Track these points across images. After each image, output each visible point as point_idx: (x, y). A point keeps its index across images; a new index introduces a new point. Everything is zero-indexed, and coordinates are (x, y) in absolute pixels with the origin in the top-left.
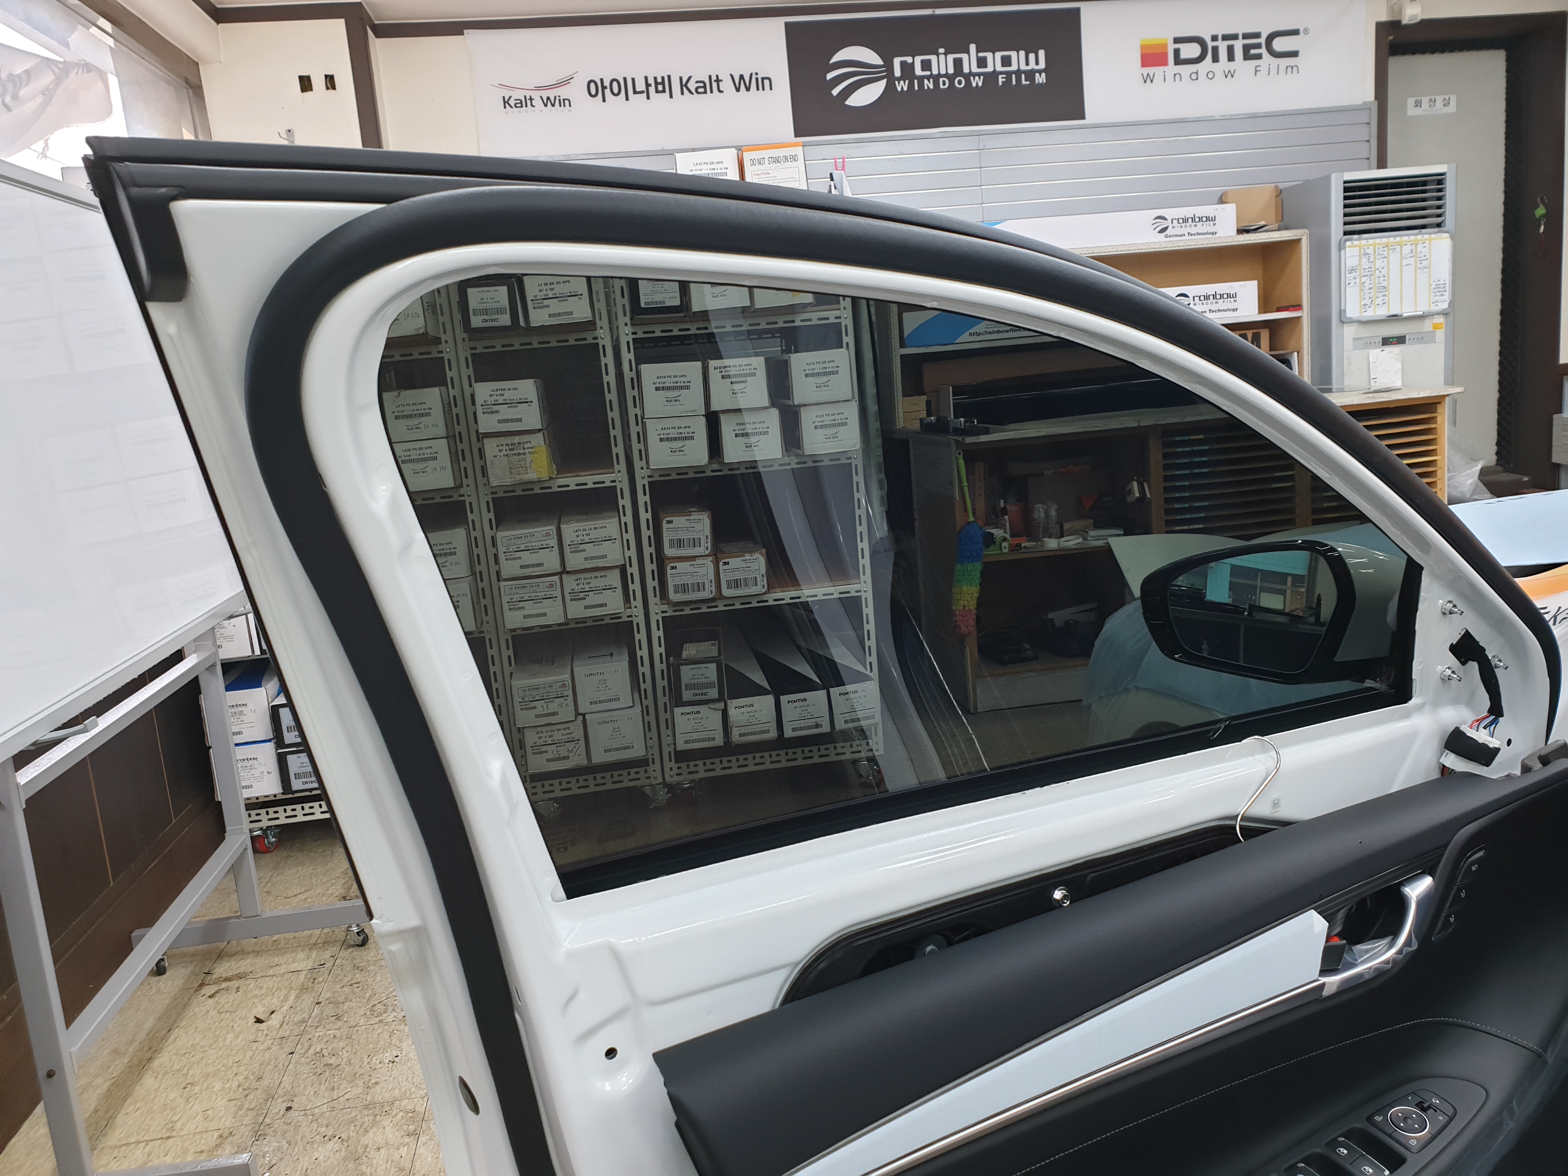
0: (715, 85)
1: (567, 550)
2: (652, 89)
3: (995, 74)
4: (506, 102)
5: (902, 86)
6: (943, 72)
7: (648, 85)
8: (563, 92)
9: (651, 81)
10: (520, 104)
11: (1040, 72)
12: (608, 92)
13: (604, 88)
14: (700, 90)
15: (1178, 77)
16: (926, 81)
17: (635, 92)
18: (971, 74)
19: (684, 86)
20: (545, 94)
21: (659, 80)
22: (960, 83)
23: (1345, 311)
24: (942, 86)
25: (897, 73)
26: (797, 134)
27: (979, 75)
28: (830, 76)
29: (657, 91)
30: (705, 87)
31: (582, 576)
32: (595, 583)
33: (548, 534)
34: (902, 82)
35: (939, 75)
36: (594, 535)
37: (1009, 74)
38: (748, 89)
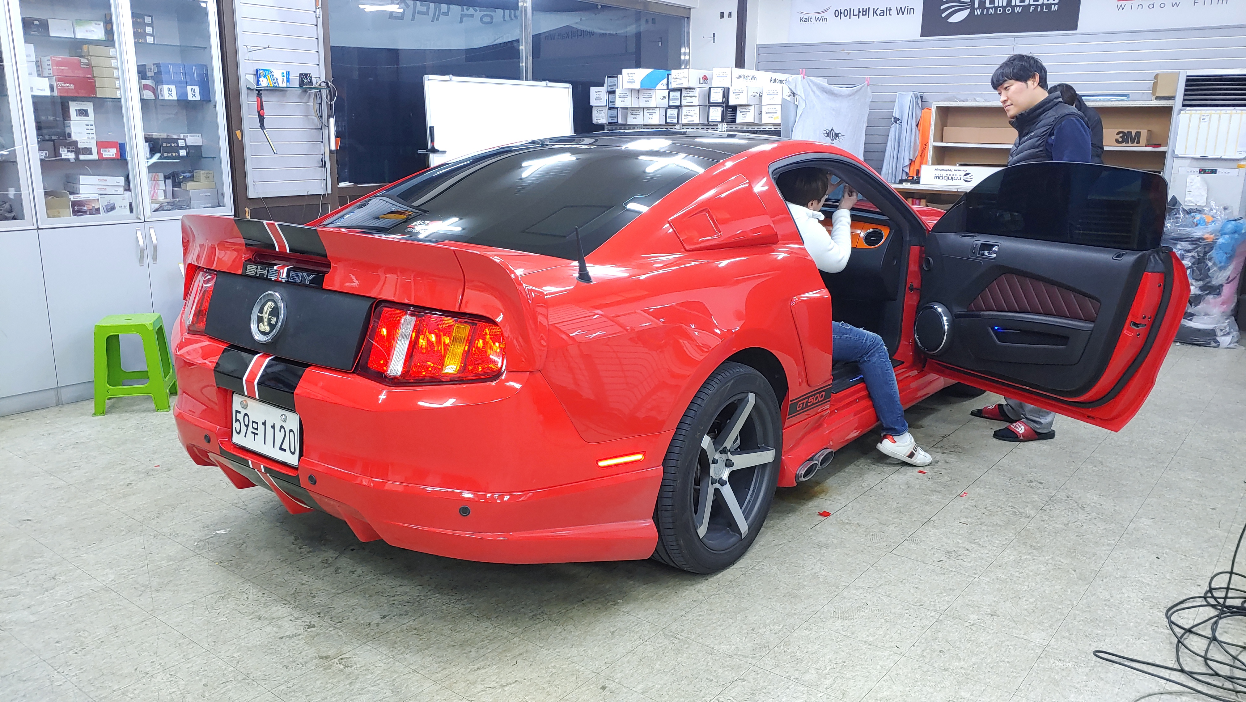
0: (888, 12)
2: (861, 14)
3: (1029, 5)
4: (801, 19)
5: (977, 12)
6: (1001, 5)
7: (859, 12)
8: (824, 15)
9: (861, 10)
10: (806, 20)
11: (1055, 4)
12: (842, 15)
13: (841, 13)
14: (882, 14)
15: (1140, 7)
16: (990, 10)
17: (854, 15)
18: (1016, 6)
19: (875, 12)
20: (817, 16)
21: (865, 10)
22: (1009, 11)
23: (1174, 151)
24: (998, 12)
25: (976, 6)
26: (922, 35)
27: (1020, 6)
28: (942, 7)
29: (863, 15)
30: (884, 13)
34: (978, 10)
35: (998, 7)
37: (1037, 6)
38: (903, 14)
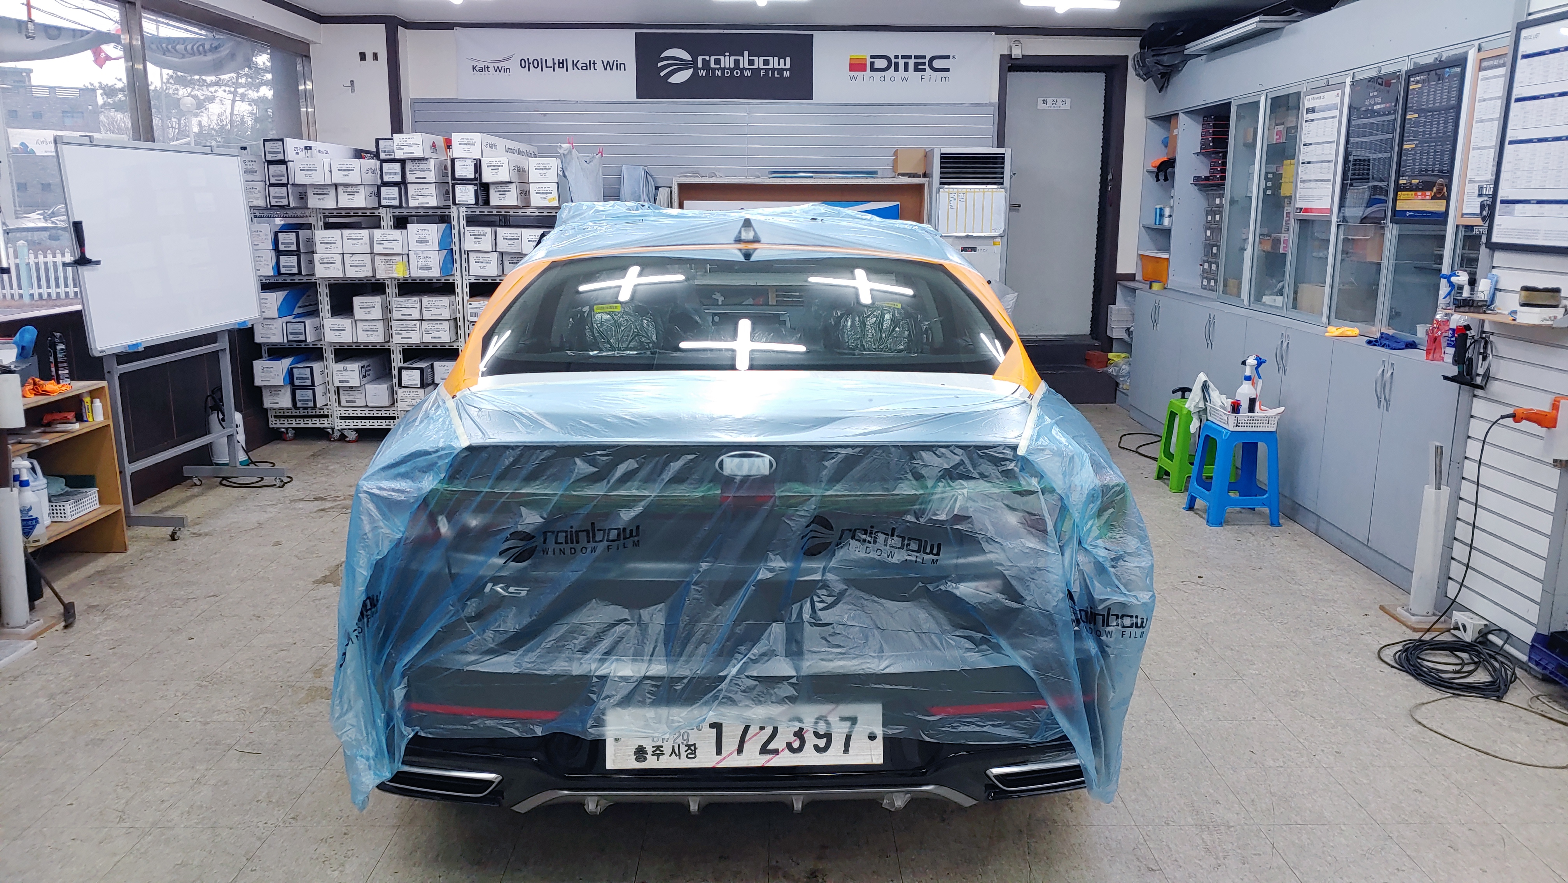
0: (592, 65)
1: (424, 309)
2: (556, 66)
3: (759, 69)
4: (474, 68)
5: (702, 73)
6: (727, 66)
7: (554, 64)
9: (556, 61)
10: (481, 70)
11: (787, 70)
12: (531, 66)
13: (529, 64)
15: (872, 79)
16: (717, 71)
17: (547, 67)
18: (744, 68)
19: (575, 65)
20: (496, 65)
21: (561, 61)
22: (737, 74)
24: (726, 75)
25: (700, 65)
26: (638, 97)
27: (749, 69)
28: (659, 65)
29: (559, 67)
30: (586, 67)
31: (431, 322)
32: (437, 327)
33: (415, 301)
34: (702, 71)
35: (725, 68)
36: (437, 304)
37: (767, 70)
38: (611, 69)
